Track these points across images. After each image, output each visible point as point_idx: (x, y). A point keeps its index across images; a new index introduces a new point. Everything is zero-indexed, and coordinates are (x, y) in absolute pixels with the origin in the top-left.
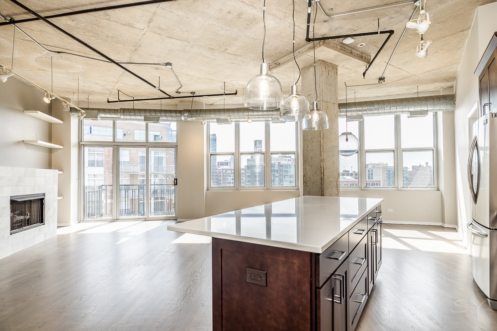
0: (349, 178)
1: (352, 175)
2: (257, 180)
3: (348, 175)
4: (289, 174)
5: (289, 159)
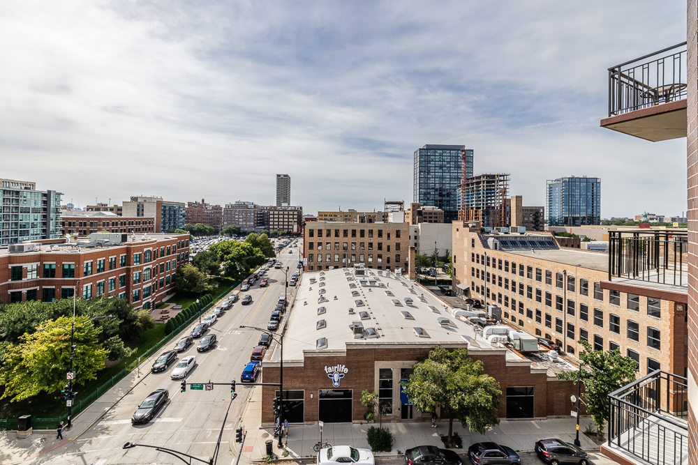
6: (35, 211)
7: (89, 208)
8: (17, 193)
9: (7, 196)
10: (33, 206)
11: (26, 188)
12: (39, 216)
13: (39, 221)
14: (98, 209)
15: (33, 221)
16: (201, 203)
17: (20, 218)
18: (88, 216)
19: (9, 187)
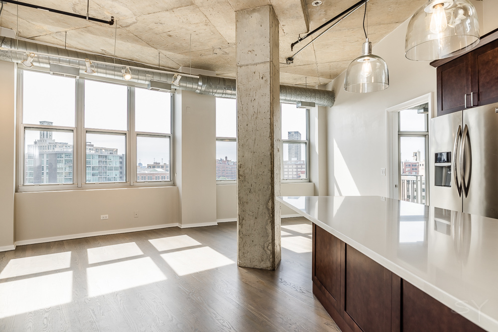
0: (160, 170)
1: (162, 167)
2: (45, 174)
3: (159, 167)
4: (91, 166)
5: (91, 148)
6: (116, 169)
7: (149, 166)
8: (106, 156)
9: (101, 159)
10: (114, 165)
11: (110, 153)
12: (118, 172)
13: (118, 176)
14: (154, 167)
15: (114, 176)
16: (225, 160)
17: (108, 174)
18: (147, 172)
19: (102, 153)
